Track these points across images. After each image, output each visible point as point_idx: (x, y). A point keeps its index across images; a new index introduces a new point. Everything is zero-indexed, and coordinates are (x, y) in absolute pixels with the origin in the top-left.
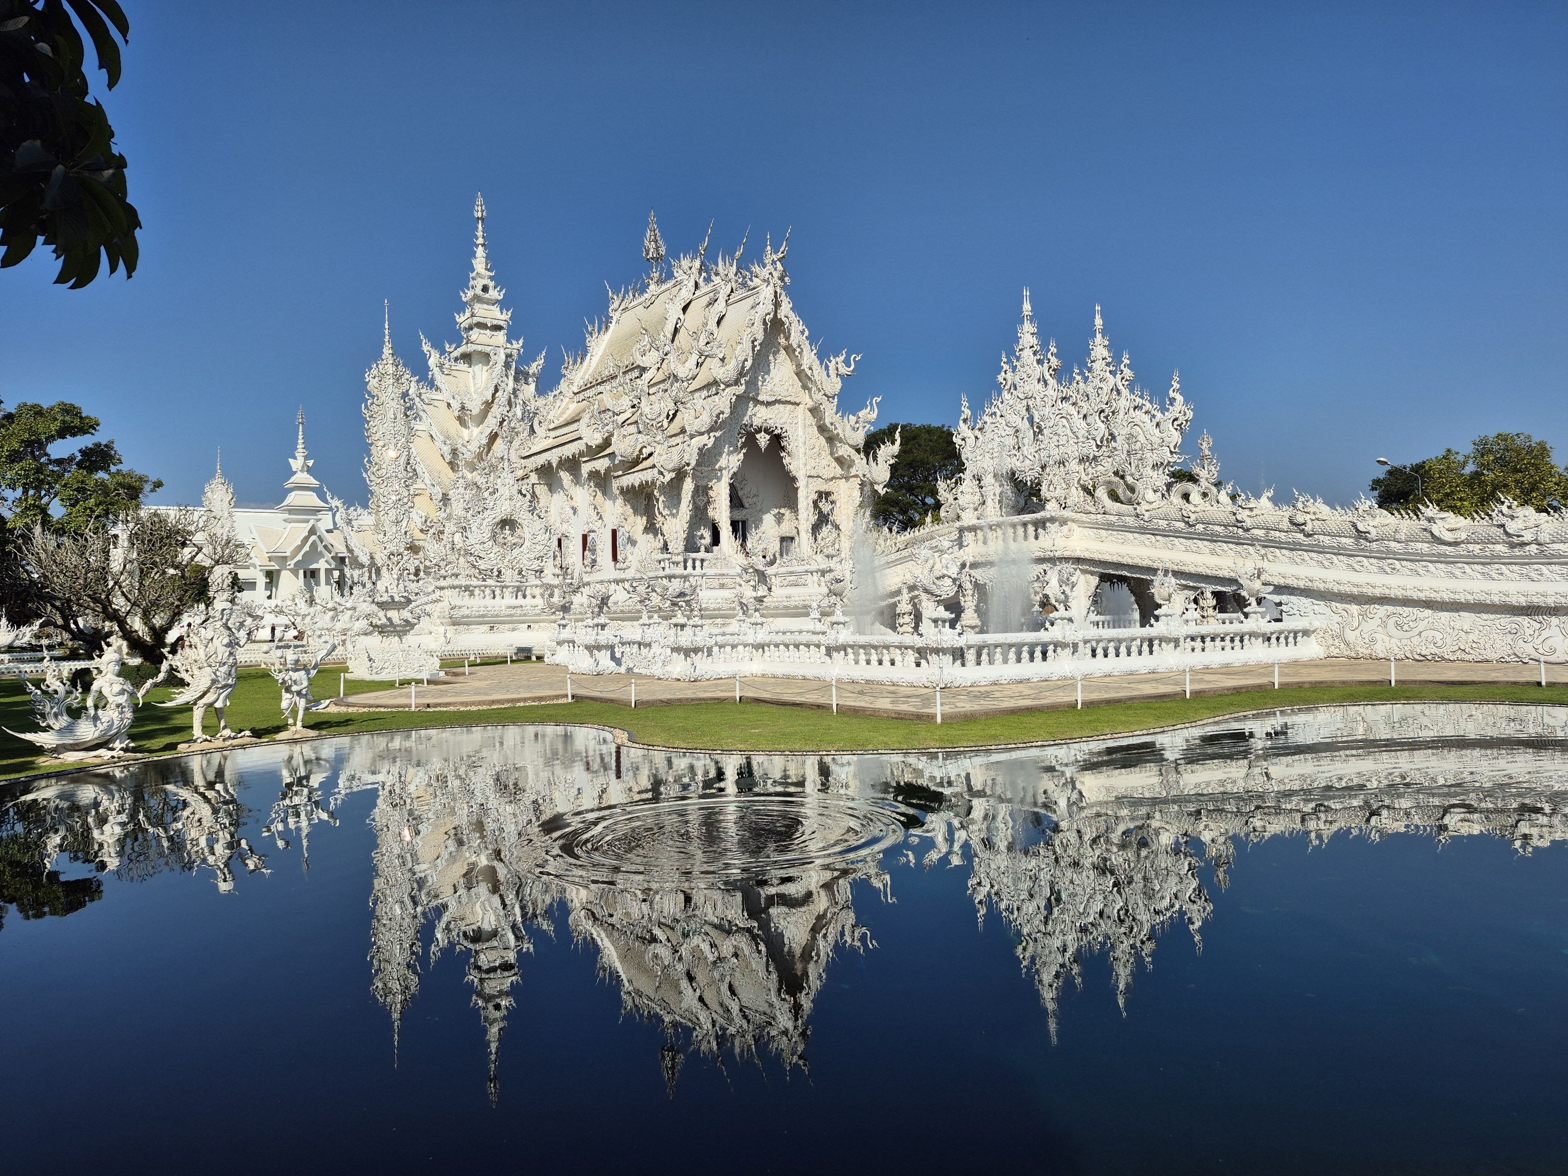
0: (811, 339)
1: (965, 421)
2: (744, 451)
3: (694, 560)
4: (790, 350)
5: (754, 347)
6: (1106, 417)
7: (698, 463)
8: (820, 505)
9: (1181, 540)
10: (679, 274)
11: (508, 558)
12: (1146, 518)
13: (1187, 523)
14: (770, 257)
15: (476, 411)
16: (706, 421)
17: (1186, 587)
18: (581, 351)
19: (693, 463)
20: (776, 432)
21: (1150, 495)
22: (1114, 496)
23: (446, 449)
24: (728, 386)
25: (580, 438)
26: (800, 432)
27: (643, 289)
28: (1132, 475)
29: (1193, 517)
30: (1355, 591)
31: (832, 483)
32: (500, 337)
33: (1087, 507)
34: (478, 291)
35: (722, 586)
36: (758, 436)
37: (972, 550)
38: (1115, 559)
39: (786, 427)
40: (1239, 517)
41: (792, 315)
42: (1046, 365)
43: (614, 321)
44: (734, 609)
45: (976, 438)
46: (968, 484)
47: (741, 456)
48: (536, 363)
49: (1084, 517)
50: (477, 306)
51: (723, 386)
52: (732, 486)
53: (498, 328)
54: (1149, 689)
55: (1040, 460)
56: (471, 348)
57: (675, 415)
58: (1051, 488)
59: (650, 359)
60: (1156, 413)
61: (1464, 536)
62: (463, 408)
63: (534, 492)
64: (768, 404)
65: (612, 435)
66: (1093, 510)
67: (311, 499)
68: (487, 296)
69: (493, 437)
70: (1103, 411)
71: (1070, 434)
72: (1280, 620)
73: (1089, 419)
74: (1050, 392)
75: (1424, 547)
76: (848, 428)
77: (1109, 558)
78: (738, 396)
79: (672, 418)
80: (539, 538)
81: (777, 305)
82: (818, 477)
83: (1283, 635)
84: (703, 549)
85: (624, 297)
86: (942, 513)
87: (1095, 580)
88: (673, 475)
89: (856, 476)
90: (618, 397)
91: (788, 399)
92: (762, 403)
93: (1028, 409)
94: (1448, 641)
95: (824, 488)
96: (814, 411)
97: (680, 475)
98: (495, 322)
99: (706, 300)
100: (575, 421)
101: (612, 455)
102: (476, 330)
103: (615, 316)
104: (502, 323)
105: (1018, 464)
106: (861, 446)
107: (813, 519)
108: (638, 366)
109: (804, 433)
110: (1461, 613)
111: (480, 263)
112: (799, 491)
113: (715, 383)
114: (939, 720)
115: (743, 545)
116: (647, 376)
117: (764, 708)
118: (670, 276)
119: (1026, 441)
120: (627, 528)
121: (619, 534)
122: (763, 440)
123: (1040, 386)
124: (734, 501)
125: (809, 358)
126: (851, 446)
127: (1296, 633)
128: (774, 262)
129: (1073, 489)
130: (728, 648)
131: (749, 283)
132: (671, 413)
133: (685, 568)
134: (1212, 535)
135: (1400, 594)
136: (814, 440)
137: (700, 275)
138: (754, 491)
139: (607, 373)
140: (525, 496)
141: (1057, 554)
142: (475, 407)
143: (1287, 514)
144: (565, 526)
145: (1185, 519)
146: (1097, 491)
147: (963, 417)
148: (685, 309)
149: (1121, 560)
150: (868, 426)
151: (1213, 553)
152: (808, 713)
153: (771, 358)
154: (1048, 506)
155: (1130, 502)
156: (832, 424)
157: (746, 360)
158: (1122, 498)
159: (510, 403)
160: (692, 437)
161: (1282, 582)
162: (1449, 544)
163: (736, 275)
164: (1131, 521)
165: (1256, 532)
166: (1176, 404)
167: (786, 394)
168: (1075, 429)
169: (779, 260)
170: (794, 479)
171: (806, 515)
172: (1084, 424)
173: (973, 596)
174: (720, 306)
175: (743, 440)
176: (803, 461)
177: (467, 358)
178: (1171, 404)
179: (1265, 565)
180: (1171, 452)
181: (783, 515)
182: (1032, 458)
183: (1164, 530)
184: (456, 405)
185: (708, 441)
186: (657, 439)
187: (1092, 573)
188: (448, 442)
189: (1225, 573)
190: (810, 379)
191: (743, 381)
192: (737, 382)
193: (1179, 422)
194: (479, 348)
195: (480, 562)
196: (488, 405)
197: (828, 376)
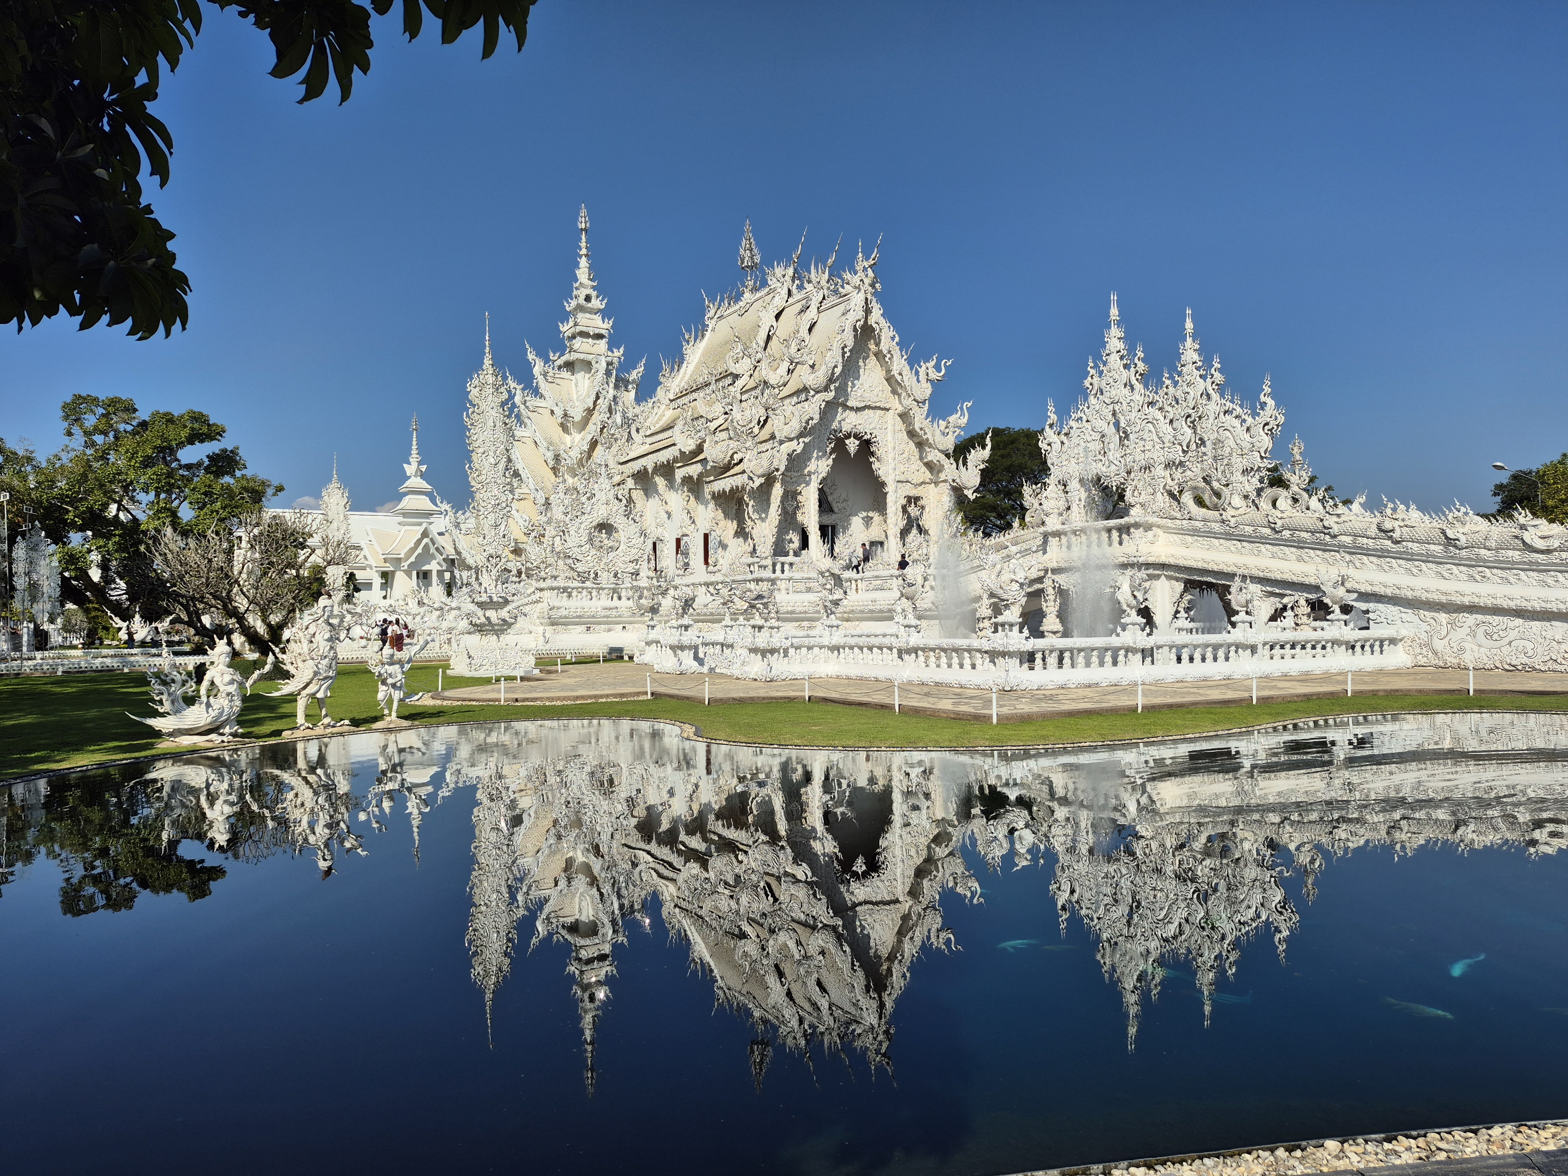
0: (902, 345)
1: (1051, 426)
2: (833, 456)
3: (783, 564)
4: (880, 356)
5: (844, 353)
6: (1192, 422)
7: (787, 469)
8: (909, 509)
9: (1268, 546)
10: (772, 282)
11: (604, 560)
12: (1232, 524)
13: (1273, 529)
14: (861, 263)
15: (578, 418)
16: (795, 426)
17: (1272, 594)
18: (677, 359)
19: (782, 468)
20: (865, 437)
21: (1237, 501)
22: (1200, 502)
23: (550, 455)
24: (817, 392)
25: (674, 445)
26: (890, 438)
27: (738, 297)
28: (1218, 480)
29: (1280, 523)
30: (1444, 599)
31: (920, 488)
32: (602, 345)
33: (1172, 513)
34: (581, 301)
35: (809, 590)
36: (847, 442)
37: (1055, 555)
38: (1200, 565)
39: (875, 432)
40: (1326, 524)
41: (882, 321)
42: (1132, 370)
43: (709, 329)
44: (819, 612)
45: (1062, 443)
46: (1052, 490)
47: (830, 462)
48: (635, 372)
49: (1169, 523)
50: (580, 316)
51: (812, 393)
52: (821, 491)
53: (599, 336)
54: (1215, 695)
55: (1126, 465)
56: (573, 356)
57: (766, 421)
58: (1136, 493)
59: (743, 367)
60: (1246, 417)
61: (1556, 544)
62: (566, 415)
63: (630, 497)
64: (858, 410)
65: (705, 441)
66: (1178, 515)
67: (424, 503)
68: (589, 305)
69: (594, 444)
70: (1189, 416)
71: (1156, 439)
72: (1368, 628)
73: (1175, 424)
74: (1137, 397)
75: (1515, 555)
76: (938, 432)
77: (1194, 564)
78: (827, 402)
79: (763, 424)
80: (634, 541)
81: (868, 311)
82: (907, 482)
83: (1368, 644)
84: (791, 552)
85: (720, 306)
86: (1028, 519)
87: (1180, 587)
88: (762, 480)
89: (945, 481)
90: (710, 404)
91: (878, 404)
92: (852, 409)
93: (1114, 414)
94: (1540, 650)
95: (913, 492)
96: (904, 416)
97: (770, 479)
98: (597, 331)
99: (799, 307)
100: (669, 427)
101: (704, 461)
102: (578, 338)
103: (711, 324)
104: (604, 332)
105: (1104, 469)
106: (951, 451)
107: (902, 523)
108: (731, 374)
109: (894, 438)
110: (1553, 623)
111: (583, 273)
112: (888, 496)
113: (805, 389)
114: (995, 721)
115: (832, 549)
116: (740, 383)
117: (830, 707)
118: (764, 283)
119: (1112, 446)
120: (718, 532)
121: (710, 538)
122: (852, 445)
123: (1126, 391)
124: (825, 506)
125: (899, 364)
126: (941, 451)
127: (1382, 642)
128: (865, 269)
129: (1159, 495)
130: (804, 650)
131: (841, 290)
132: (762, 419)
133: (774, 571)
134: (1299, 542)
135: (1489, 602)
136: (903, 446)
137: (793, 282)
138: (844, 496)
139: (701, 380)
140: (621, 500)
141: (1141, 560)
142: (577, 414)
143: (1375, 521)
144: (660, 530)
145: (1271, 525)
146: (1183, 496)
147: (1049, 421)
148: (778, 317)
149: (1205, 566)
150: (958, 431)
151: (1300, 559)
152: (871, 712)
153: (861, 363)
154: (1133, 512)
155: (1216, 508)
156: (921, 429)
157: (836, 366)
158: (1208, 503)
159: (610, 410)
160: (781, 442)
161: (1369, 589)
162: (1542, 552)
163: (828, 282)
164: (1216, 527)
165: (1343, 538)
166: (1267, 408)
167: (876, 399)
168: (1161, 435)
169: (870, 266)
170: (883, 484)
171: (895, 519)
172: (1170, 429)
173: (1055, 601)
174: (812, 313)
175: (832, 445)
176: (891, 466)
177: (570, 366)
178: (1262, 409)
179: (1351, 572)
180: (1262, 458)
181: (872, 518)
182: (1117, 463)
183: (1250, 536)
184: (559, 412)
185: (797, 447)
186: (747, 445)
187: (1177, 579)
188: (551, 448)
189: (1312, 581)
190: (900, 384)
191: (832, 387)
192: (826, 389)
193: (1270, 427)
194: (582, 356)
195: (578, 565)
196: (590, 412)
197: (918, 381)
